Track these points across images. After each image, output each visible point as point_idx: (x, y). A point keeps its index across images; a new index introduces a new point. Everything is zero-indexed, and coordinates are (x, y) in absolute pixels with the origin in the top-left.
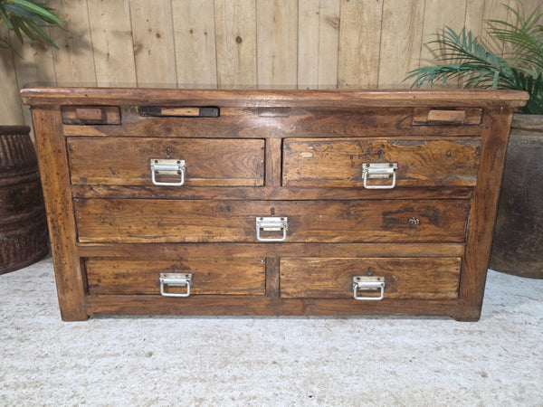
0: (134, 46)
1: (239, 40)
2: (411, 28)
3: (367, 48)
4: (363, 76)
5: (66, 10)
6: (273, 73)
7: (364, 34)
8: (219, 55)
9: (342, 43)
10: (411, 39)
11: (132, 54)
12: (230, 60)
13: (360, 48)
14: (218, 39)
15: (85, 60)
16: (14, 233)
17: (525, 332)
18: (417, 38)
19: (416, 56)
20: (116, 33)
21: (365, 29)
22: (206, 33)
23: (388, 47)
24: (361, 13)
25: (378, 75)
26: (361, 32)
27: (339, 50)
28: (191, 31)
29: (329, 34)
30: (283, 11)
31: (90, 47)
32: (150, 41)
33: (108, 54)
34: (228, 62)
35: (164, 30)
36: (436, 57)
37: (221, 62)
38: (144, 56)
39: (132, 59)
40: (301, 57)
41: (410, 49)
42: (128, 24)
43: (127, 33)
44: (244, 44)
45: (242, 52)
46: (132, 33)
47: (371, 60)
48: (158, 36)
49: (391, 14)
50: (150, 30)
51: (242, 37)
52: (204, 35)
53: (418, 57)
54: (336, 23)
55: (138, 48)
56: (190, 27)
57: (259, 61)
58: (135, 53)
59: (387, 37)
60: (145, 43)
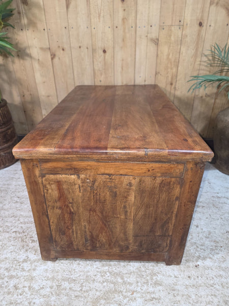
0: (51, 55)
1: (104, 51)
2: (197, 44)
3: (172, 55)
4: (169, 70)
5: (16, 37)
6: (122, 69)
7: (171, 48)
8: (94, 60)
9: (159, 53)
10: (197, 50)
11: (50, 59)
12: (100, 62)
13: (168, 55)
14: (94, 51)
15: (27, 62)
16: (7, 151)
17: (222, 207)
18: (200, 49)
19: (198, 59)
20: (42, 49)
21: (172, 45)
22: (87, 48)
23: (184, 54)
24: (170, 36)
25: (178, 70)
26: (170, 46)
27: (157, 56)
28: (80, 47)
29: (152, 48)
30: (128, 35)
31: (29, 56)
32: (59, 53)
33: (39, 60)
34: (99, 63)
35: (66, 46)
36: (210, 60)
37: (96, 63)
38: (56, 60)
39: (51, 62)
40: (137, 60)
41: (195, 55)
42: (48, 44)
43: (47, 48)
44: (107, 54)
45: (106, 58)
46: (50, 48)
47: (174, 62)
48: (63, 50)
49: (187, 36)
50: (59, 47)
51: (106, 50)
52: (86, 50)
53: (200, 60)
54: (156, 42)
55: (53, 56)
56: (80, 45)
57: (115, 63)
58: (52, 59)
59: (183, 49)
60: (57, 54)
